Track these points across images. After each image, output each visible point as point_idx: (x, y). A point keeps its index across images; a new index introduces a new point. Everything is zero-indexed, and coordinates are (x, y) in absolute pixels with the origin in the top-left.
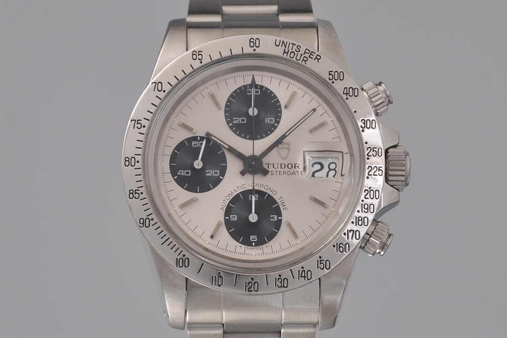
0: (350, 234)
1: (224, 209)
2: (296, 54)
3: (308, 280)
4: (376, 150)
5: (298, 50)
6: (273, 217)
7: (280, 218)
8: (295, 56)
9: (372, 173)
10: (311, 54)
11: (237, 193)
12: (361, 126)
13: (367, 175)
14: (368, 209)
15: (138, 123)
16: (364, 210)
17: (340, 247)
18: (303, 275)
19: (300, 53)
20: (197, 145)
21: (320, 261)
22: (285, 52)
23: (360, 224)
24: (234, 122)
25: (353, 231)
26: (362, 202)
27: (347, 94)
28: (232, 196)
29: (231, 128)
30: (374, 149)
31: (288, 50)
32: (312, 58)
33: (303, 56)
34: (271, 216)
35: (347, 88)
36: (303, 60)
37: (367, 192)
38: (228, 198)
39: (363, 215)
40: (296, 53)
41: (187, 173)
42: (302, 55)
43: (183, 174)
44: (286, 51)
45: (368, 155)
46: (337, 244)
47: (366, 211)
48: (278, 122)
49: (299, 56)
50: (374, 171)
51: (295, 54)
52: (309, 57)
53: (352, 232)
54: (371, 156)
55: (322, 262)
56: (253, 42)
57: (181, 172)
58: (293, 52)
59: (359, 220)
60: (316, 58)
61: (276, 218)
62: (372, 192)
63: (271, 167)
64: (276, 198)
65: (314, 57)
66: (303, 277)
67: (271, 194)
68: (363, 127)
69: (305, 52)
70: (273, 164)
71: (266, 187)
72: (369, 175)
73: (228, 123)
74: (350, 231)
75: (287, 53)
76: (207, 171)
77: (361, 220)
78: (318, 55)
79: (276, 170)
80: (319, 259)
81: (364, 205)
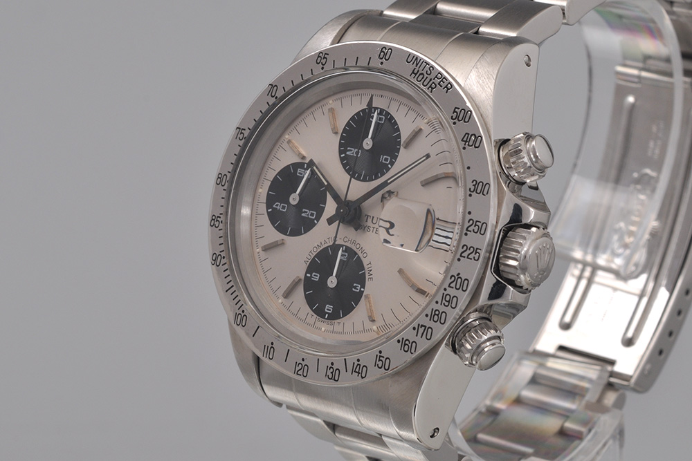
0: (421, 330)
1: (308, 263)
2: (425, 78)
3: (362, 378)
4: (480, 224)
5: (429, 72)
6: (356, 286)
7: (362, 289)
8: (423, 80)
9: (465, 254)
10: (442, 81)
11: (326, 245)
12: (470, 189)
13: (458, 256)
14: (449, 302)
15: (241, 133)
16: (444, 301)
17: (405, 344)
18: (357, 370)
19: (429, 77)
20: (302, 174)
21: (380, 356)
22: (413, 72)
23: (435, 319)
24: (347, 153)
25: (425, 327)
26: (444, 292)
27: (466, 141)
28: (321, 249)
29: (342, 159)
30: (478, 223)
31: (418, 71)
32: (441, 86)
33: (433, 81)
34: (355, 285)
35: (468, 134)
36: (430, 86)
37: (453, 278)
38: (315, 249)
39: (442, 308)
40: (426, 75)
41: (283, 207)
42: (431, 80)
43: (278, 208)
44: (416, 72)
45: (467, 230)
46: (403, 339)
47: (447, 304)
48: (392, 164)
49: (428, 80)
50: (468, 252)
51: (423, 78)
52: (439, 84)
53: (423, 328)
54: (470, 231)
55: (381, 358)
56: (384, 52)
57: (277, 205)
58: (422, 74)
59: (435, 314)
60: (446, 87)
61: (359, 288)
62: (459, 280)
63: (370, 220)
64: (365, 262)
65: (444, 85)
66: (356, 372)
67: (361, 255)
68: (472, 190)
69: (436, 77)
70: (373, 217)
71: (358, 246)
72: (461, 256)
73: (341, 152)
74: (422, 326)
75: (416, 74)
76: (304, 210)
77: (438, 315)
78: (449, 83)
79: (374, 226)
80: (379, 354)
81: (446, 295)
